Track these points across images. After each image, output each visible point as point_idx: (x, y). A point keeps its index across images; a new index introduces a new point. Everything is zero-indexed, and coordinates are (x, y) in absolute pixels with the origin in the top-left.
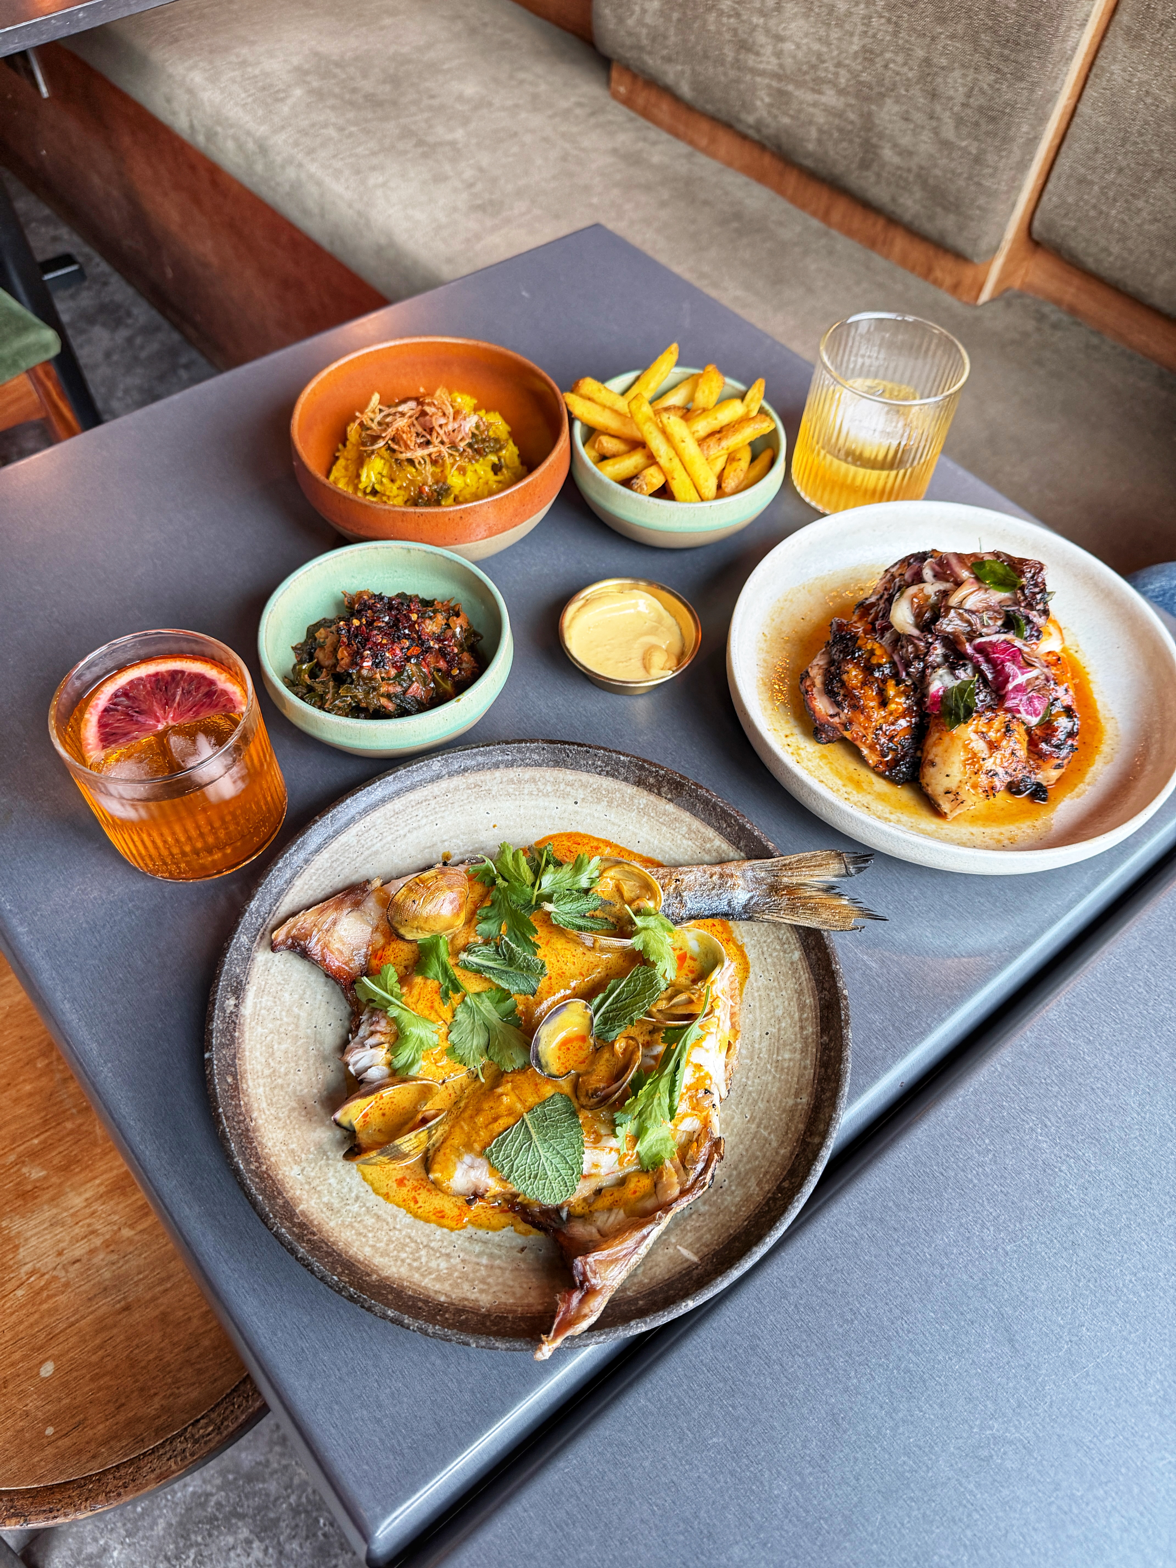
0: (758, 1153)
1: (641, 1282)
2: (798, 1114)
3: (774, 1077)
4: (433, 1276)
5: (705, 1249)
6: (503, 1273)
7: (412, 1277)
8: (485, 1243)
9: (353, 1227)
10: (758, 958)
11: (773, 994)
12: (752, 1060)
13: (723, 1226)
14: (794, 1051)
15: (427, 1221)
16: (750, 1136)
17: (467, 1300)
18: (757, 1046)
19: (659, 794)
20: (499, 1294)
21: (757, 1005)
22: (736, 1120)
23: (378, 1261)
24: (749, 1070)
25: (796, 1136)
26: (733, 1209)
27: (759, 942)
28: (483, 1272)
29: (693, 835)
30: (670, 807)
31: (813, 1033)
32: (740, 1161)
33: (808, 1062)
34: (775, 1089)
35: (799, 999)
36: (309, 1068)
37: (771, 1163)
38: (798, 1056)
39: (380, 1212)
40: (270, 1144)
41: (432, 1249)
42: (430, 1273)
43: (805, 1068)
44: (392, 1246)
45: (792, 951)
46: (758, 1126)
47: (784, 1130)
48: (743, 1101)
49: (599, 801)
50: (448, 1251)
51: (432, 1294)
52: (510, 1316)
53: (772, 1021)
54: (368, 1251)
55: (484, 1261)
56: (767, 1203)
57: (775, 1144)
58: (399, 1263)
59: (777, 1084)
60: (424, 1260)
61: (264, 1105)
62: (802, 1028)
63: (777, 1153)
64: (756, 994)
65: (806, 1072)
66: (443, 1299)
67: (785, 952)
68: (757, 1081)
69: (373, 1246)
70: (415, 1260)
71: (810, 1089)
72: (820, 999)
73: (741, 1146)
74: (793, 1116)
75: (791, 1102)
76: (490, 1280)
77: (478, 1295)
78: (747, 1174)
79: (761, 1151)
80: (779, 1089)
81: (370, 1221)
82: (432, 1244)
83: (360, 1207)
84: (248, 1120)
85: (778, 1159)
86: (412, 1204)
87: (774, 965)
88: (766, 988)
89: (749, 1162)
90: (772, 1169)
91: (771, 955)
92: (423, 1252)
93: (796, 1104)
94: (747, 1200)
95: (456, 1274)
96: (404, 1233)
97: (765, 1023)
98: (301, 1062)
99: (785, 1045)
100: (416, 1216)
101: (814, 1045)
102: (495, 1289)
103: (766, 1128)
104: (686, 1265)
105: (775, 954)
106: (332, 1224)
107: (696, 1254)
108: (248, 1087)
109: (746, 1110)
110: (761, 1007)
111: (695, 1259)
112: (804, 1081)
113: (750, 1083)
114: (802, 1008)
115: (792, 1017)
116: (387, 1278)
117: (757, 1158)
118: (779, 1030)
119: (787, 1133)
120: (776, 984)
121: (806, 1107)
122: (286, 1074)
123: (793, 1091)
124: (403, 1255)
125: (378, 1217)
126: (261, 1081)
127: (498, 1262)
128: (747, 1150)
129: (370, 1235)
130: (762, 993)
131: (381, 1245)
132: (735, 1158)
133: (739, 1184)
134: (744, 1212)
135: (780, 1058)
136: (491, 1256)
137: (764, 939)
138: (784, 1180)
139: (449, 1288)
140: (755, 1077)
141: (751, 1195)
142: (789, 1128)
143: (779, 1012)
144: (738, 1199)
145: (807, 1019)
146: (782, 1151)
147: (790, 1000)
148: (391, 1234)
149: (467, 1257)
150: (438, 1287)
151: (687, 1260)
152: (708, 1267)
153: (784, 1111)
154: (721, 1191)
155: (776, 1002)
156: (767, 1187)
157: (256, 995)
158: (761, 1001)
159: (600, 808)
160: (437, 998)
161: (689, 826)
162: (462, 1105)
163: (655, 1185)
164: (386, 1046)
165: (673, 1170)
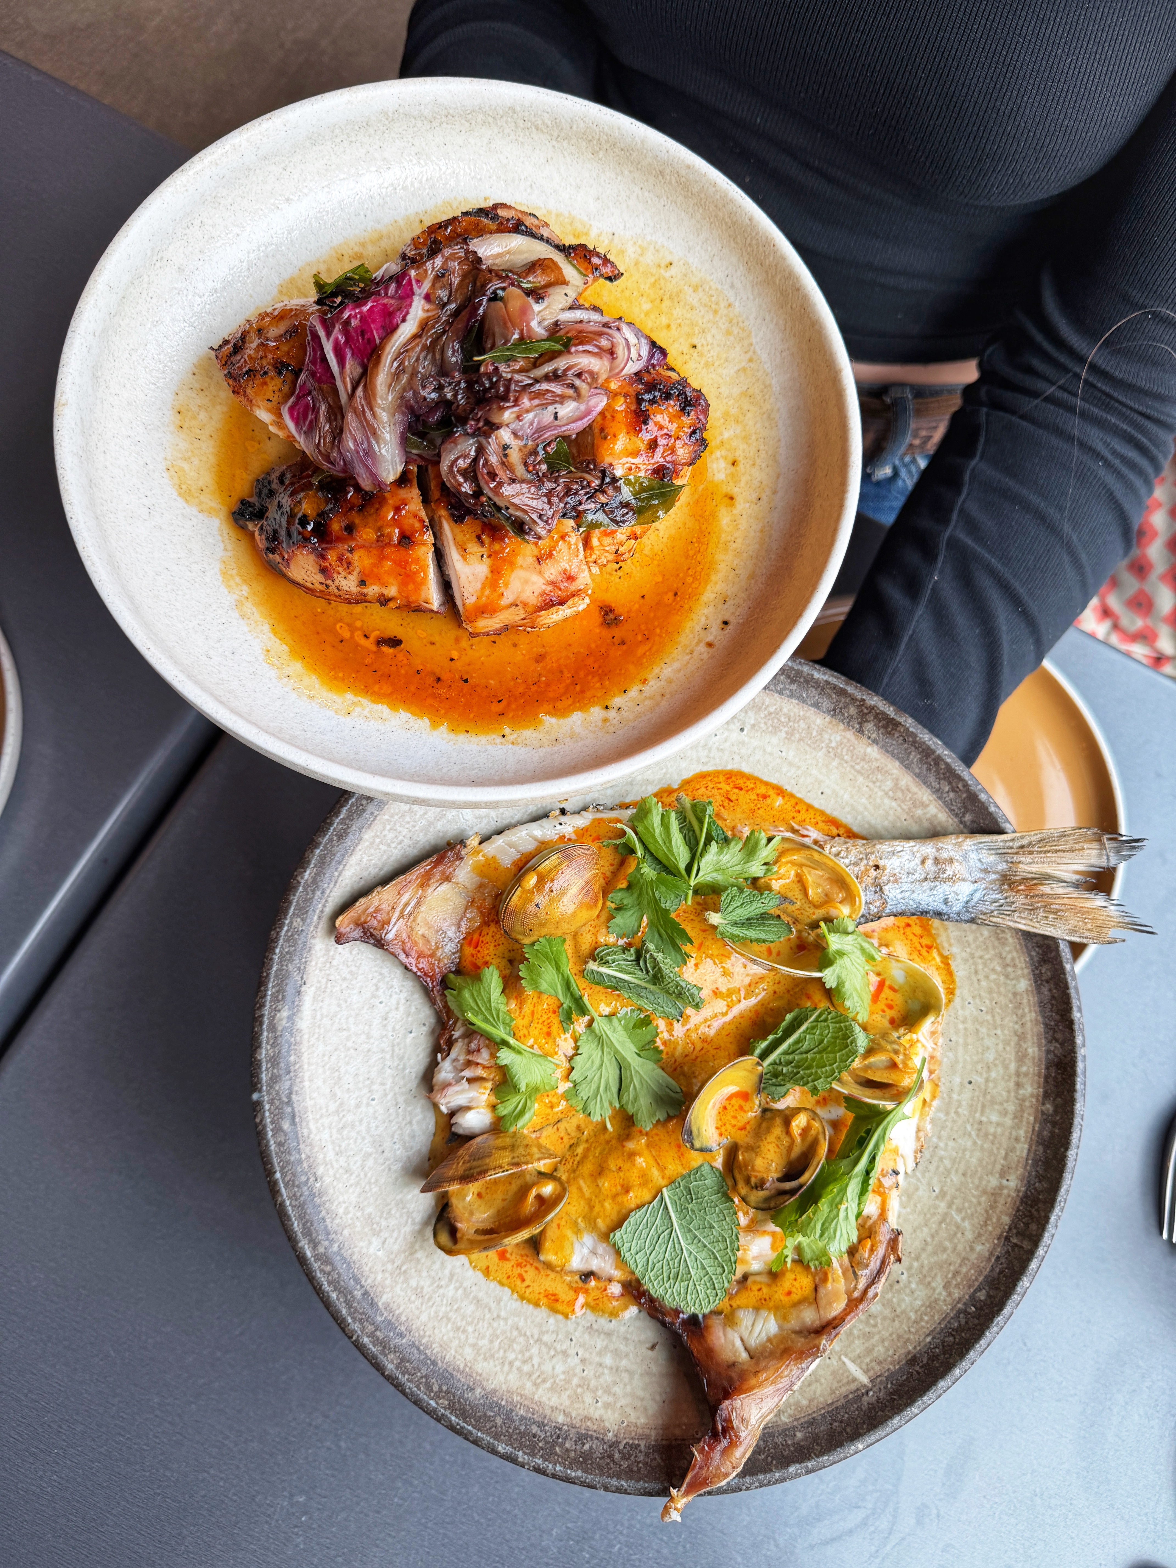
0: (947, 1244)
1: (797, 1404)
2: (1002, 1201)
3: (975, 1143)
4: (548, 1385)
5: (877, 1368)
6: (631, 1378)
7: (523, 1387)
8: (609, 1334)
9: (449, 1319)
10: (969, 978)
11: (984, 1030)
12: (947, 1114)
13: (899, 1337)
14: (1005, 1113)
15: (538, 1305)
16: (937, 1218)
17: (590, 1419)
18: (955, 1096)
19: (861, 731)
20: (629, 1410)
21: (961, 1041)
22: (920, 1193)
23: (482, 1367)
24: (943, 1128)
25: (998, 1231)
26: (913, 1316)
27: (972, 956)
28: (608, 1378)
29: (899, 794)
30: (873, 751)
31: (1032, 1096)
32: (924, 1250)
33: (1022, 1133)
34: (974, 1160)
35: (1018, 1044)
36: (386, 1095)
37: (964, 1259)
38: (1008, 1121)
39: (481, 1295)
40: (341, 1211)
41: (546, 1344)
42: (544, 1381)
43: (1017, 1139)
44: (496, 1344)
45: (1017, 978)
46: (950, 1206)
47: (982, 1219)
48: (932, 1168)
49: (775, 730)
50: (564, 1347)
51: (548, 1412)
52: (642, 1443)
53: (979, 1067)
54: (468, 1352)
55: (608, 1360)
56: (957, 1317)
57: (969, 1235)
58: (506, 1368)
59: (978, 1154)
60: (536, 1361)
61: (331, 1155)
62: (1018, 1085)
63: (972, 1249)
64: (961, 1026)
65: (1018, 1146)
66: (561, 1419)
67: (1007, 976)
68: (951, 1144)
69: (474, 1346)
70: (525, 1362)
71: (1020, 1171)
72: (1048, 1052)
73: (925, 1230)
74: (995, 1202)
75: (994, 1182)
76: (616, 1389)
77: (602, 1411)
78: (931, 1269)
79: (951, 1240)
80: (980, 1160)
81: (469, 1309)
82: (545, 1338)
83: (457, 1289)
84: (312, 1179)
85: (973, 1257)
86: (518, 1282)
87: (990, 991)
88: (976, 1020)
89: (935, 1253)
90: (964, 1270)
91: (987, 977)
92: (534, 1350)
93: (1001, 1187)
94: (930, 1306)
95: (575, 1381)
96: (510, 1322)
97: (969, 1067)
98: (375, 1087)
99: (993, 1102)
100: (524, 1299)
101: (1031, 1111)
102: (623, 1402)
103: (959, 1210)
104: (853, 1387)
105: (993, 977)
106: (424, 1318)
107: (866, 1372)
108: (310, 1133)
109: (935, 1181)
110: (966, 1044)
111: (864, 1379)
112: (1014, 1157)
113: (942, 1145)
114: (1021, 1058)
115: (1006, 1067)
116: (494, 1391)
117: (945, 1250)
118: (987, 1080)
119: (986, 1224)
120: (989, 1017)
121: (1014, 1194)
122: (358, 1106)
123: (998, 1167)
124: (511, 1356)
125: (478, 1301)
126: (326, 1121)
127: (624, 1363)
128: (933, 1236)
129: (470, 1329)
130: (969, 1025)
131: (484, 1343)
132: (917, 1244)
133: (921, 1282)
134: (927, 1323)
135: (984, 1119)
136: (616, 1353)
137: (979, 953)
138: (979, 1289)
139: (567, 1403)
140: (949, 1138)
141: (936, 1301)
142: (988, 1218)
143: (990, 1056)
144: (919, 1302)
145: (1026, 1075)
146: (979, 1248)
147: (1007, 1043)
148: (495, 1325)
149: (587, 1356)
150: (554, 1401)
151: (854, 1380)
152: (881, 1395)
153: (984, 1192)
154: (897, 1287)
155: (988, 1042)
156: (956, 1294)
157: (315, 999)
158: (966, 1036)
159: (775, 740)
160: (555, 1021)
161: (896, 781)
162: (580, 1150)
163: (816, 1289)
164: (489, 1085)
165: (840, 1272)
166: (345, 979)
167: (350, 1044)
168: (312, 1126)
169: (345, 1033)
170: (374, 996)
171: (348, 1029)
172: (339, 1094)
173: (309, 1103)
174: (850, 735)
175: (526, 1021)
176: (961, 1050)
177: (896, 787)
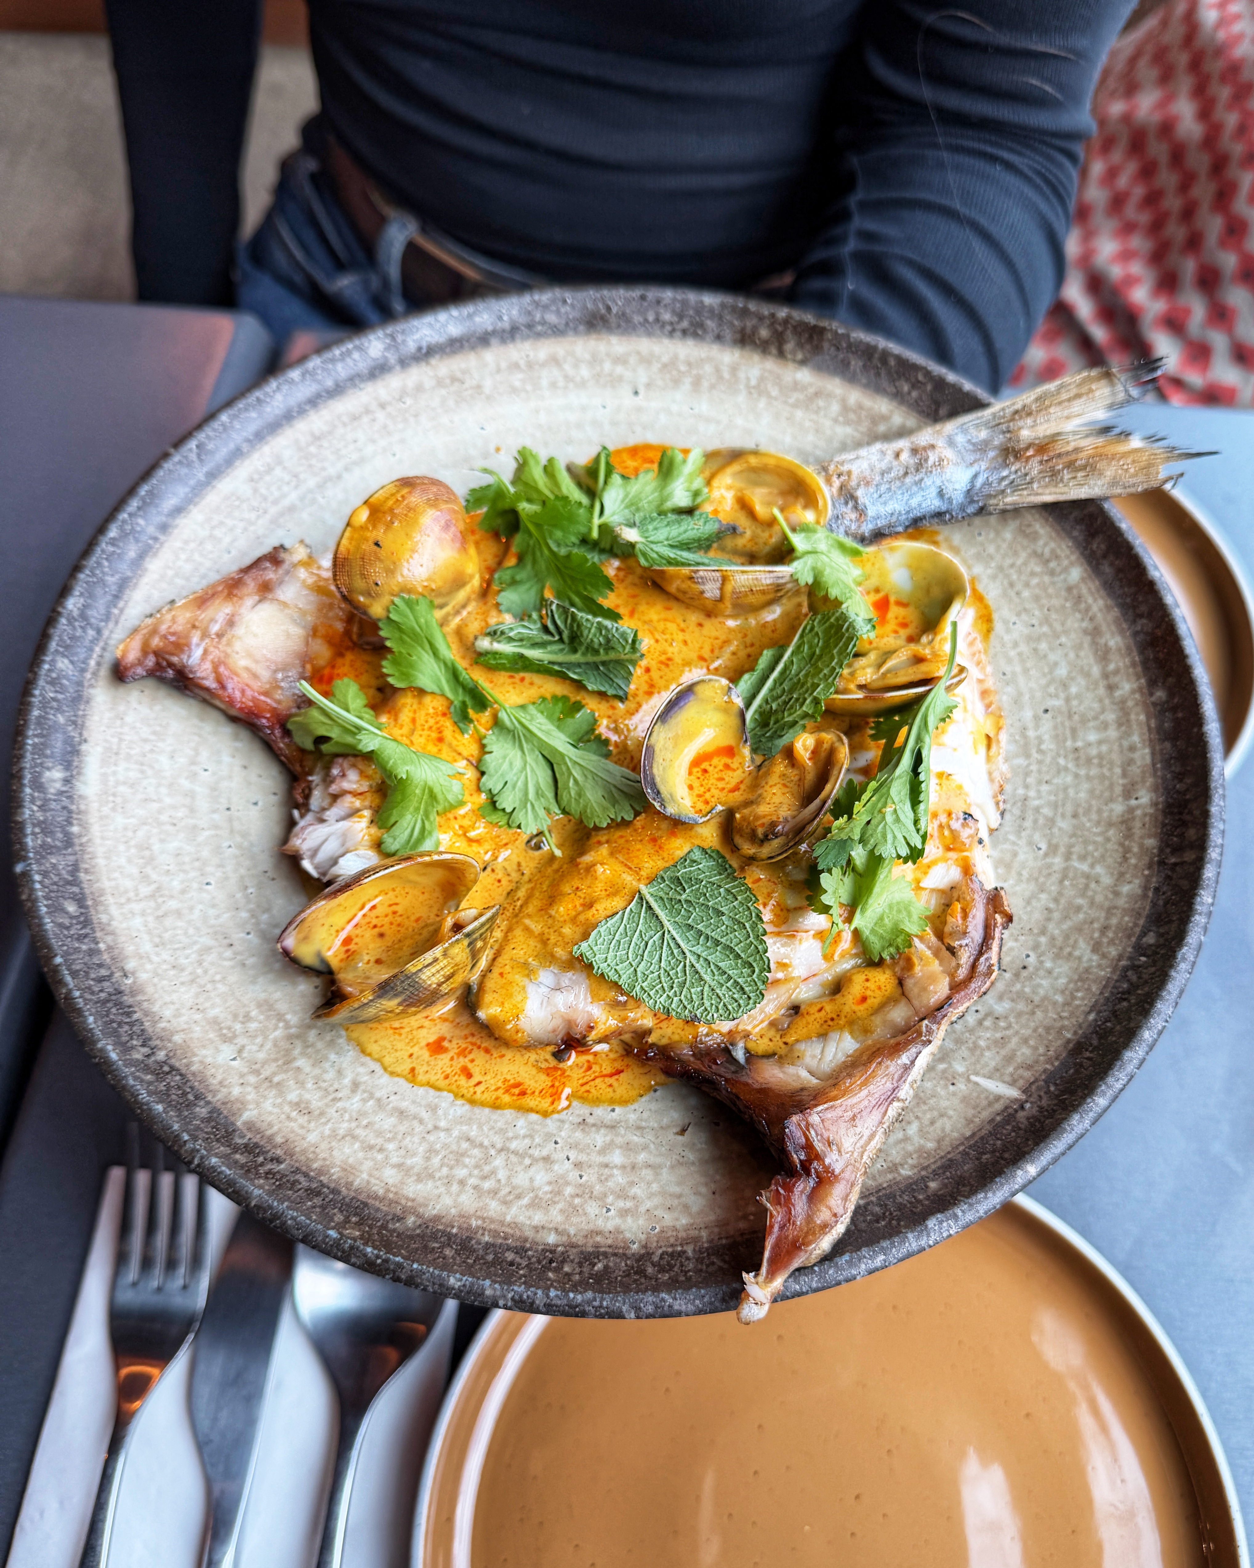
0: (1080, 901)
1: (920, 1150)
2: (1138, 824)
3: (1076, 776)
4: (525, 1201)
5: (1027, 1074)
6: (657, 1174)
7: (484, 1208)
8: (612, 1127)
9: (354, 1137)
10: (1005, 594)
11: (1043, 646)
12: (1028, 756)
13: (1048, 1029)
14: (1105, 726)
15: (496, 1106)
16: (1056, 877)
17: (598, 1233)
18: (1031, 733)
19: (781, 354)
20: (659, 1213)
21: (1018, 669)
22: (1021, 857)
23: (414, 1190)
24: (1027, 774)
25: (1146, 859)
26: (1059, 998)
27: (1001, 568)
28: (619, 1179)
29: (852, 416)
30: (804, 375)
31: (1133, 692)
32: (1049, 919)
33: (1136, 738)
34: (1082, 795)
35: (1094, 643)
36: (226, 878)
37: (1110, 911)
38: (1113, 733)
39: (404, 1105)
40: (167, 1013)
41: (515, 1153)
42: (519, 1197)
43: (1132, 749)
44: (436, 1161)
45: (1066, 570)
46: (1068, 857)
47: (1118, 856)
48: (1028, 823)
49: (677, 382)
50: (545, 1153)
51: (529, 1234)
52: (689, 1250)
53: (1052, 690)
54: (390, 1176)
55: (617, 1157)
56: (1124, 977)
57: (1107, 880)
58: (455, 1188)
59: (1086, 786)
60: (502, 1175)
61: (147, 947)
62: (1111, 688)
63: (1117, 894)
64: (1012, 653)
65: (1137, 755)
66: (552, 1239)
67: (1052, 573)
68: (1045, 788)
69: (399, 1166)
70: (485, 1178)
71: (1150, 781)
72: (1135, 634)
73: (1043, 896)
74: (1129, 829)
75: (1118, 808)
76: (635, 1190)
77: (618, 1221)
78: (1067, 937)
79: (1083, 895)
80: (1091, 792)
81: (388, 1122)
82: (513, 1145)
83: (364, 1101)
84: (118, 975)
85: (1122, 902)
86: (463, 1081)
87: (1037, 599)
88: (1029, 639)
89: (1066, 917)
90: (1114, 921)
91: (1027, 585)
92: (499, 1162)
93: (1131, 810)
94: (1081, 979)
95: (569, 1190)
96: (455, 1133)
97: (1038, 694)
98: (209, 869)
99: (1084, 721)
100: (472, 1102)
101: (1139, 709)
102: (649, 1204)
103: (1083, 858)
104: (998, 1106)
105: (1035, 581)
106: (312, 1138)
107: (1013, 1083)
108: (111, 919)
109: (1037, 837)
110: (1026, 671)
111: (1013, 1093)
112: (1135, 770)
113: (1032, 794)
114: (1103, 656)
115: (1087, 675)
116: (437, 1218)
117: (1079, 909)
118: (1068, 700)
119: (1125, 859)
120: (1045, 629)
121: (1151, 811)
122: (183, 892)
123: (1118, 790)
124: (461, 1173)
125: (401, 1114)
126: (136, 907)
127: (642, 1157)
128: (1056, 900)
129: (391, 1146)
130: (1023, 648)
131: (416, 1161)
132: (1037, 916)
133: (1057, 956)
134: (1083, 1000)
135: (1079, 744)
136: (628, 1147)
137: (1008, 561)
138: (1144, 934)
139: (560, 1218)
140: (1039, 782)
141: (1087, 970)
142: (1127, 850)
143: (1062, 671)
144: (1063, 981)
145: (1117, 672)
146: (1125, 889)
147: (1078, 647)
148: (431, 1138)
149: (583, 1157)
150: (538, 1218)
151: (998, 1098)
152: (1044, 1102)
153: (1110, 824)
154: (1025, 973)
155: (1052, 657)
156: (1113, 952)
157: (104, 762)
158: (1023, 661)
159: (678, 395)
160: (448, 724)
161: (843, 401)
162: (521, 893)
163: (901, 983)
164: (367, 813)
165: (928, 953)
166: (145, 741)
167: (164, 818)
168: (114, 911)
169: (155, 806)
170: (193, 763)
171: (159, 801)
172: (154, 876)
173: (106, 884)
174: (770, 364)
175: (405, 730)
176: (1021, 680)
177: (845, 408)
